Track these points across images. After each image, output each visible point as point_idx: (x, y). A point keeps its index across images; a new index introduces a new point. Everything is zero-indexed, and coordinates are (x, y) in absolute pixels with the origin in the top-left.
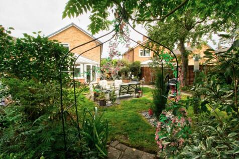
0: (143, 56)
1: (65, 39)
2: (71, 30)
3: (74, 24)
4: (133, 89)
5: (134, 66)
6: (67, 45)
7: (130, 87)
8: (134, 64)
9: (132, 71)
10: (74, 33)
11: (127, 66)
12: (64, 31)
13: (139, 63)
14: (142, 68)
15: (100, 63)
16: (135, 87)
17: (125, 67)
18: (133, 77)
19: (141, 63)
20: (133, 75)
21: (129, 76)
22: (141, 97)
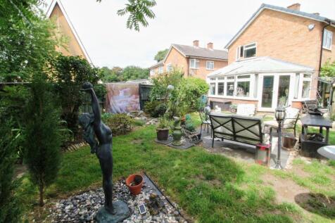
1: (253, 36)
3: (265, 5)
6: (254, 44)
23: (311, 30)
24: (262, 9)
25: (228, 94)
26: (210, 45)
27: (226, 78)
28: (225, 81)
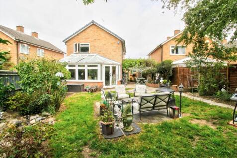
0: (175, 54)
1: (86, 39)
2: (91, 28)
3: (94, 22)
4: (163, 103)
5: (164, 67)
6: (88, 45)
7: (158, 100)
8: (163, 64)
9: (161, 73)
10: (94, 31)
11: (154, 66)
12: (84, 30)
13: (170, 62)
14: (174, 68)
15: (121, 64)
16: (167, 100)
17: (151, 68)
18: (162, 81)
19: (173, 63)
20: (162, 78)
21: (157, 78)
22: (177, 116)
23: (119, 44)
24: (92, 24)
25: (79, 79)
26: (35, 34)
27: (77, 66)
28: (77, 69)
